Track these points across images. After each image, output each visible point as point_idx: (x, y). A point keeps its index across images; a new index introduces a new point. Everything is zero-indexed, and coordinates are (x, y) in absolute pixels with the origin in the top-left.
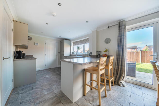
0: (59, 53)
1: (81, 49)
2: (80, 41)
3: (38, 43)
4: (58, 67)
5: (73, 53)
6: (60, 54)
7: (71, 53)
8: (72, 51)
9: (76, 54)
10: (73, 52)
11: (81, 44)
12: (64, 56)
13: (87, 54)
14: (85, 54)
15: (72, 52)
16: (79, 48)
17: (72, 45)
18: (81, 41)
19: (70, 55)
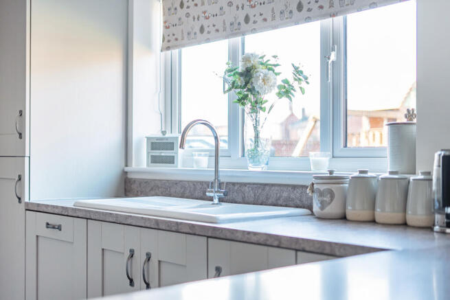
1: (286, 91)
5: (162, 149)
7: (141, 163)
8: (147, 125)
9: (204, 164)
10: (170, 146)
12: (31, 208)
13: (383, 168)
14: (361, 181)
15: (155, 145)
16: (248, 74)
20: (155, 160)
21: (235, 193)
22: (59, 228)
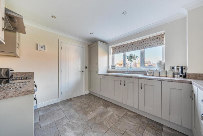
0: (86, 67)
2: (132, 44)
3: (45, 46)
4: (84, 94)
6: (87, 69)
7: (110, 68)
11: (135, 49)
17: (111, 54)
18: (133, 42)
19: (108, 72)
20: (112, 68)
21: (130, 72)
22: (105, 77)
